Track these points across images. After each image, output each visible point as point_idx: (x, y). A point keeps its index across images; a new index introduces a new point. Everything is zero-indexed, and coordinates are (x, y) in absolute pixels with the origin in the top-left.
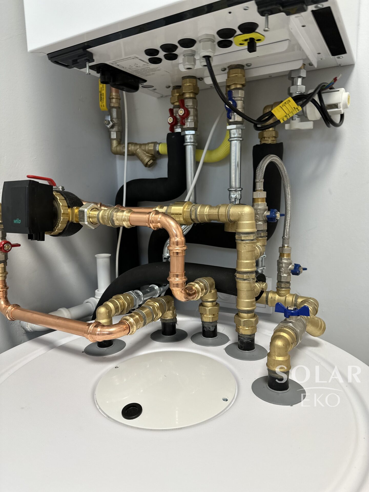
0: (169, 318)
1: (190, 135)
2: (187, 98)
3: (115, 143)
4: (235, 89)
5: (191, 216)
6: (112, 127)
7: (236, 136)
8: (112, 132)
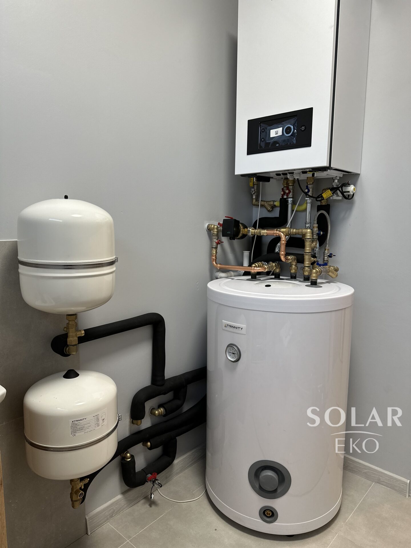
0: (277, 271)
1: (290, 200)
2: (290, 185)
3: (254, 200)
4: (309, 184)
5: (288, 233)
6: (254, 193)
7: (309, 202)
8: (253, 196)
